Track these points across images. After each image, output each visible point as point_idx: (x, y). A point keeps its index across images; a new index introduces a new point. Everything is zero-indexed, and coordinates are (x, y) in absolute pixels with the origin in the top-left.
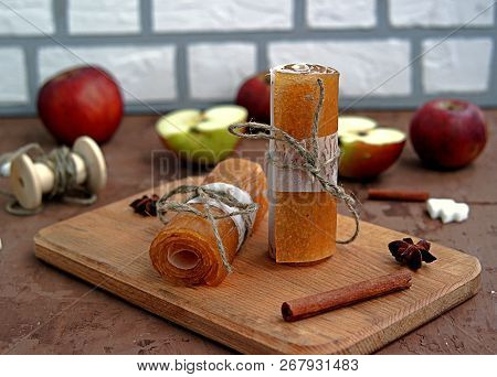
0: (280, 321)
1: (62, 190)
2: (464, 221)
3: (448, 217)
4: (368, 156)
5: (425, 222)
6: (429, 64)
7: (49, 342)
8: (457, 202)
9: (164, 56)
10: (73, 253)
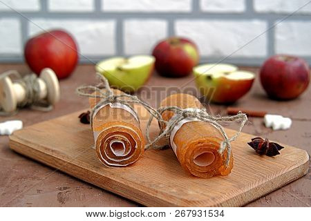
1: (30, 101)
2: (287, 129)
3: (277, 127)
4: (228, 87)
5: (262, 129)
6: (279, 37)
8: (284, 117)
9: (108, 27)
10: (35, 144)
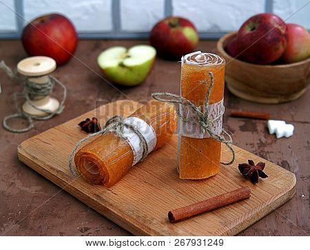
0: (167, 222)
2: (290, 137)
3: (280, 134)
5: (265, 137)
7: (26, 227)
8: (287, 123)
